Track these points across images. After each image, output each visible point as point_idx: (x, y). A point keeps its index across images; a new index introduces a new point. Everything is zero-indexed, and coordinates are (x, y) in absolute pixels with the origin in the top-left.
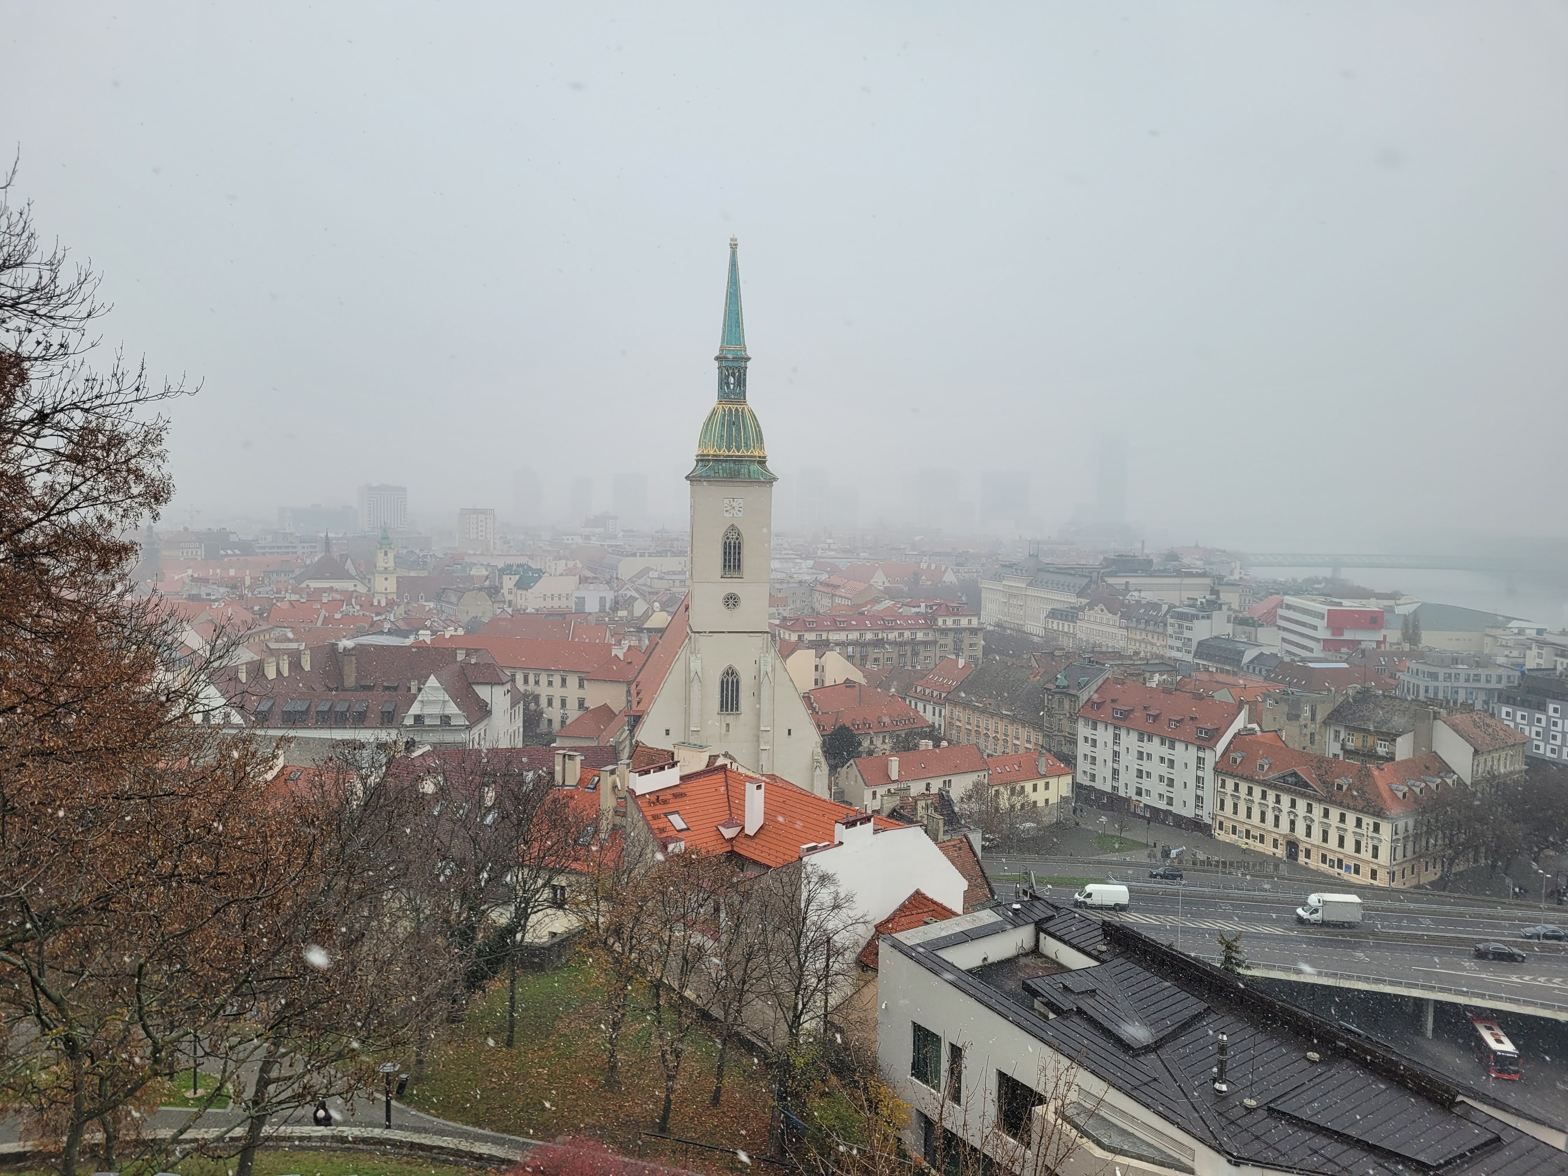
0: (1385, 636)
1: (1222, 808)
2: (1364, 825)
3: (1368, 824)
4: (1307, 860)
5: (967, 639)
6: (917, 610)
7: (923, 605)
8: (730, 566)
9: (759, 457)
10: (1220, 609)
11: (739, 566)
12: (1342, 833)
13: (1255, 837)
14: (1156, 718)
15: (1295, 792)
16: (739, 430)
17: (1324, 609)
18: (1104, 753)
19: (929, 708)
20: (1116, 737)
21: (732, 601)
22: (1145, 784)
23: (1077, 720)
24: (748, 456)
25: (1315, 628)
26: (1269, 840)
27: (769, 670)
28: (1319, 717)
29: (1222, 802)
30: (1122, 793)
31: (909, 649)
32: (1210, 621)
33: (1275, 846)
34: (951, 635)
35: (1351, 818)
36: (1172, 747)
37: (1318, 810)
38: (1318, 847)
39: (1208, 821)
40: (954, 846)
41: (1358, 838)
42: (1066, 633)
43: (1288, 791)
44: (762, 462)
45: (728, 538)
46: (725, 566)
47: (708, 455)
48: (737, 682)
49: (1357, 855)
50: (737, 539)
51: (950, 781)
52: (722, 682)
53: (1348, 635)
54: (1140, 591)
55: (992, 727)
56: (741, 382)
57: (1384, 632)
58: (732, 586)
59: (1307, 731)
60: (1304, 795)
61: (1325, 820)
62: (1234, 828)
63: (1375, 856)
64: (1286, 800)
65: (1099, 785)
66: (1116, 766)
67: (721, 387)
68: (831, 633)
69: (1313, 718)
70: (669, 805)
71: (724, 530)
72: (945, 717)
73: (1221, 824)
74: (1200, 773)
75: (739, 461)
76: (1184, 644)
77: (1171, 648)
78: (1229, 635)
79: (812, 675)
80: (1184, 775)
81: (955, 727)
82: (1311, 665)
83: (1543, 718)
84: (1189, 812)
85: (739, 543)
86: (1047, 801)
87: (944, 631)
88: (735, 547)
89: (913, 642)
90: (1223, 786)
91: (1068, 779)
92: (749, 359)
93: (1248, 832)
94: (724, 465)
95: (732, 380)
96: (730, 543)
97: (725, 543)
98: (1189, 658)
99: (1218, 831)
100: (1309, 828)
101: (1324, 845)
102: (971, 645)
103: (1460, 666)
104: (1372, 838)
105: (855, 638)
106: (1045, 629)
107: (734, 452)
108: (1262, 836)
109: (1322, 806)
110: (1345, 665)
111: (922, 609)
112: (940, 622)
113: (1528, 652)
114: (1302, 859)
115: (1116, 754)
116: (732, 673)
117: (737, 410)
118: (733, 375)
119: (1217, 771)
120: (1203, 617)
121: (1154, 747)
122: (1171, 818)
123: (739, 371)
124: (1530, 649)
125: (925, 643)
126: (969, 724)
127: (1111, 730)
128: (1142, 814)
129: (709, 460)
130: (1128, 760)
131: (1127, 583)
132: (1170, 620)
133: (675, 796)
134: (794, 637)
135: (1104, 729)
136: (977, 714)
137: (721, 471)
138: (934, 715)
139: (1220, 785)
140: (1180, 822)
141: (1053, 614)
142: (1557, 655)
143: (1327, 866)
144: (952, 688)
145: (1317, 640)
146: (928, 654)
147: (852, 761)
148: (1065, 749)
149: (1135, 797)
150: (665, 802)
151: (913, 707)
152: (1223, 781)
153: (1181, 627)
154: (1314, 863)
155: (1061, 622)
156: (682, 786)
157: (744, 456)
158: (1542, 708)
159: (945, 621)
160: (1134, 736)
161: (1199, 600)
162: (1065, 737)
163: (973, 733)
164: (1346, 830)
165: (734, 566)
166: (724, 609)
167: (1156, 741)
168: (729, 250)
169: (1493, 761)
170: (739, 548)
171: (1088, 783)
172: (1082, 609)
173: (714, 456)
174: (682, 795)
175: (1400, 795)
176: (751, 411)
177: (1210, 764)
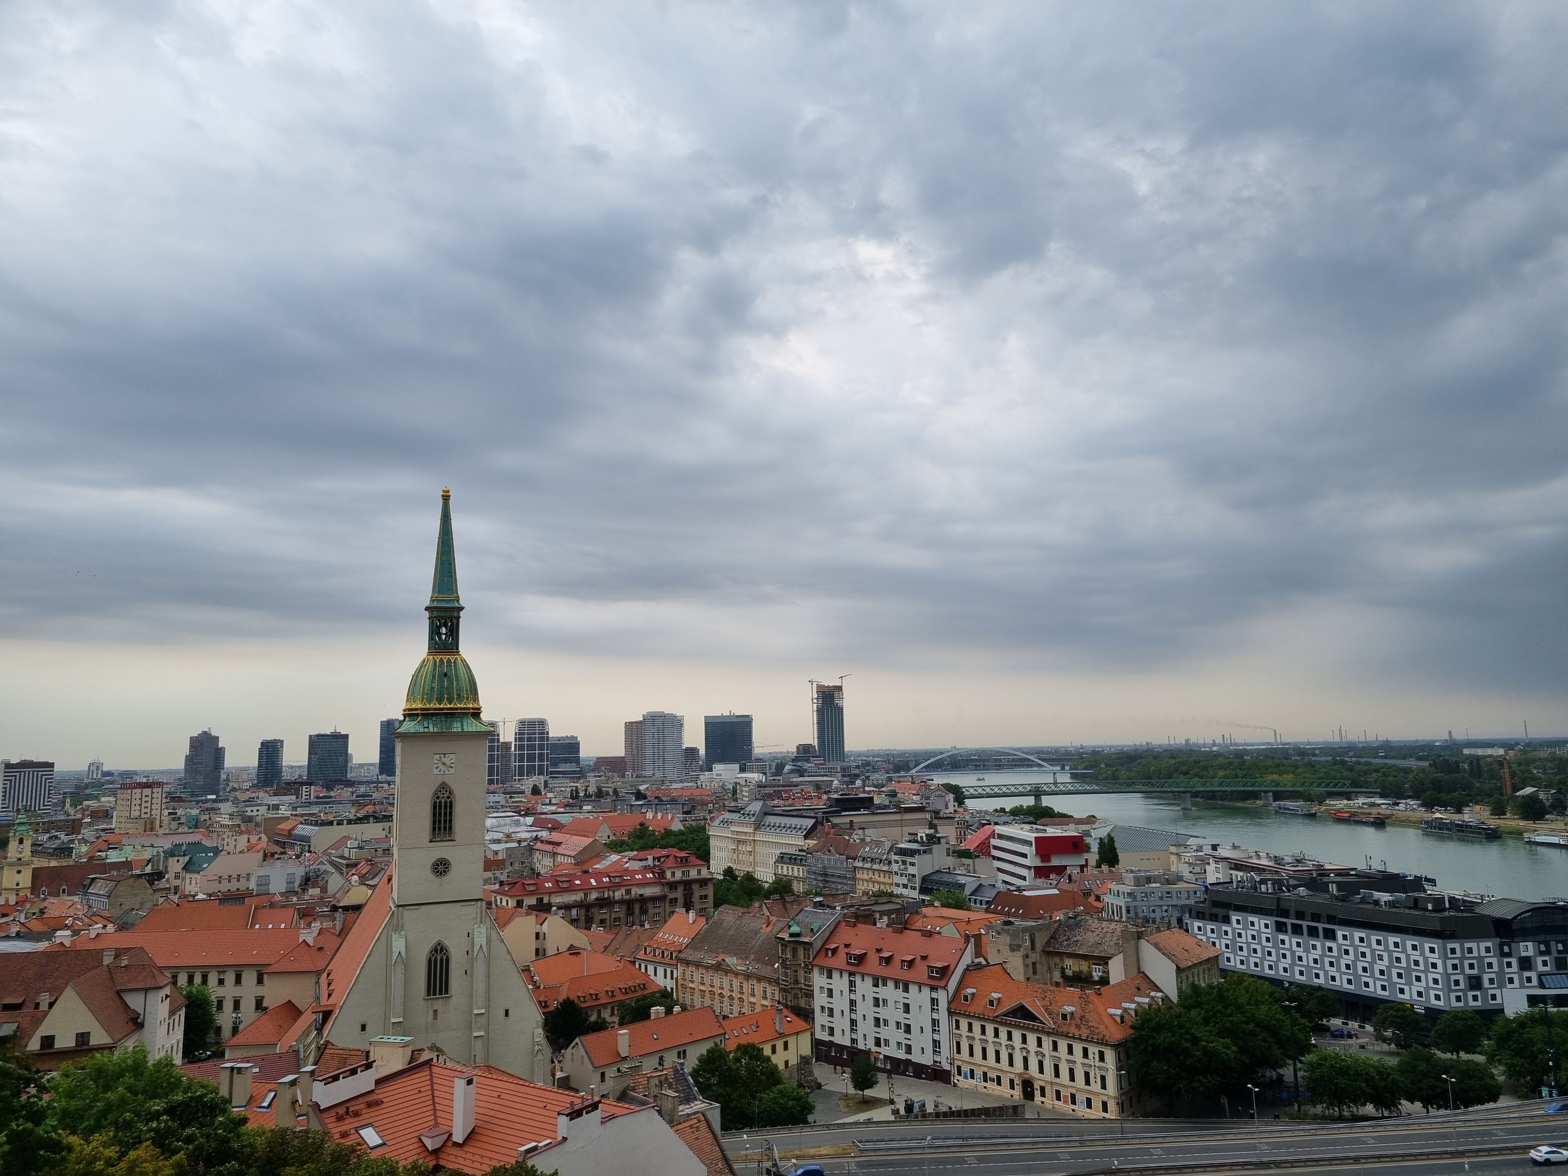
0: (1086, 860)
1: (959, 1052)
2: (1090, 1055)
3: (1094, 1053)
4: (1043, 1099)
5: (697, 892)
6: (644, 863)
7: (650, 858)
8: (440, 829)
9: (473, 709)
10: (939, 843)
11: (450, 828)
12: (1071, 1066)
13: (992, 1080)
14: (888, 960)
15: (1024, 1028)
16: (451, 682)
17: (1031, 836)
18: (840, 1003)
19: (660, 970)
20: (852, 984)
21: (441, 867)
22: (884, 1033)
23: (812, 969)
24: (461, 709)
25: (1024, 856)
26: (1005, 1081)
27: (484, 943)
28: (1039, 946)
29: (958, 1044)
30: (861, 1046)
31: (637, 908)
32: (930, 856)
33: (1012, 1087)
34: (680, 889)
35: (1078, 1048)
36: (906, 990)
37: (1047, 1042)
38: (1052, 1083)
39: (946, 1066)
40: (691, 1127)
41: (1087, 1069)
42: (796, 877)
43: (1017, 1026)
44: (476, 714)
45: (438, 798)
46: (434, 829)
47: (416, 709)
48: (447, 960)
49: (1087, 1087)
50: (448, 797)
51: (684, 1051)
52: (430, 962)
53: (1056, 861)
54: (863, 829)
55: (726, 986)
56: (454, 632)
57: (1086, 856)
58: (442, 850)
59: (1029, 961)
60: (1033, 1030)
61: (1055, 1054)
62: (972, 1071)
63: (1104, 1087)
64: (1017, 1035)
65: (838, 1039)
66: (853, 1016)
67: (431, 638)
68: (553, 896)
69: (1033, 948)
70: (362, 1117)
71: (434, 789)
72: (677, 979)
73: (959, 1068)
74: (935, 1016)
75: (451, 715)
76: (909, 880)
77: (898, 885)
78: (949, 868)
79: (533, 944)
80: (920, 1018)
81: (688, 990)
82: (1025, 893)
83: (1229, 929)
84: (926, 1059)
85: (451, 802)
86: (787, 1062)
87: (673, 886)
88: (446, 807)
89: (642, 900)
90: (958, 1027)
91: (807, 1036)
92: (462, 608)
93: (985, 1074)
94: (434, 719)
95: (444, 630)
96: (440, 802)
97: (435, 803)
98: (915, 894)
99: (957, 1077)
100: (1041, 1064)
101: (1057, 1080)
102: (701, 897)
103: (1153, 885)
104: (1100, 1068)
105: (579, 899)
106: (775, 874)
107: (445, 705)
108: (999, 1078)
109: (1051, 1039)
110: (1056, 891)
111: (650, 862)
112: (668, 875)
113: (1207, 867)
114: (1038, 1098)
115: (853, 1003)
116: (442, 950)
117: (449, 661)
118: (445, 625)
119: (951, 1013)
120: (925, 852)
121: (888, 992)
122: (911, 1069)
123: (451, 621)
124: (1209, 864)
125: (654, 899)
126: (703, 984)
127: (846, 976)
128: (883, 1066)
129: (417, 715)
130: (865, 1008)
131: (852, 821)
132: (895, 857)
133: (370, 1105)
134: (512, 903)
135: (839, 976)
136: (711, 973)
137: (431, 726)
138: (665, 977)
139: (954, 1027)
140: (920, 1071)
141: (782, 859)
142: (1231, 869)
143: (1061, 1103)
144: (684, 946)
145: (1029, 868)
146: (656, 911)
147: (577, 1040)
148: (802, 1003)
149: (874, 1049)
150: (357, 1114)
151: (643, 970)
152: (957, 1022)
153: (904, 863)
154: (1049, 1101)
155: (790, 867)
156: (377, 1092)
157: (457, 709)
158: (1226, 920)
159: (673, 874)
160: (869, 981)
161: (919, 835)
162: (801, 989)
163: (707, 994)
164: (1075, 1062)
165: (445, 828)
166: (433, 877)
167: (890, 984)
168: (441, 502)
169: (1193, 977)
170: (451, 807)
171: (827, 1038)
172: (809, 852)
173: (422, 709)
174: (378, 1103)
175: (1118, 1019)
176: (464, 661)
177: (943, 1005)
